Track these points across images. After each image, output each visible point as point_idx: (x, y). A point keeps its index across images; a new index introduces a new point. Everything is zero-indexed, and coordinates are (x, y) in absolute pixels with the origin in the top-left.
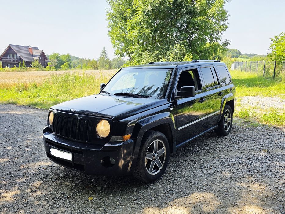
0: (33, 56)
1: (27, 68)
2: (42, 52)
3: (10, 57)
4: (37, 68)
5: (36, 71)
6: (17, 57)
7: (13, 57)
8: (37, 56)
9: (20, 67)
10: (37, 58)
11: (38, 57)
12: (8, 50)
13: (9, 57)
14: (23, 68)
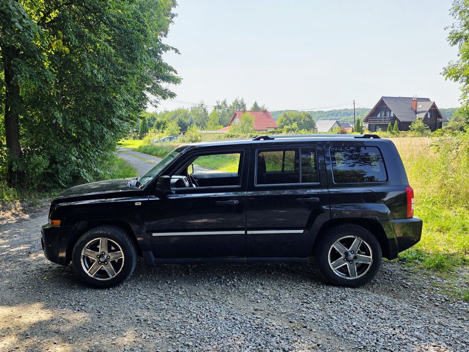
0: (416, 113)
1: (398, 133)
2: (434, 106)
3: (381, 116)
4: (417, 133)
5: (414, 137)
6: (390, 116)
7: (385, 115)
8: (423, 112)
9: (389, 130)
10: (422, 116)
11: (425, 113)
12: (380, 106)
13: (379, 116)
14: (392, 133)
